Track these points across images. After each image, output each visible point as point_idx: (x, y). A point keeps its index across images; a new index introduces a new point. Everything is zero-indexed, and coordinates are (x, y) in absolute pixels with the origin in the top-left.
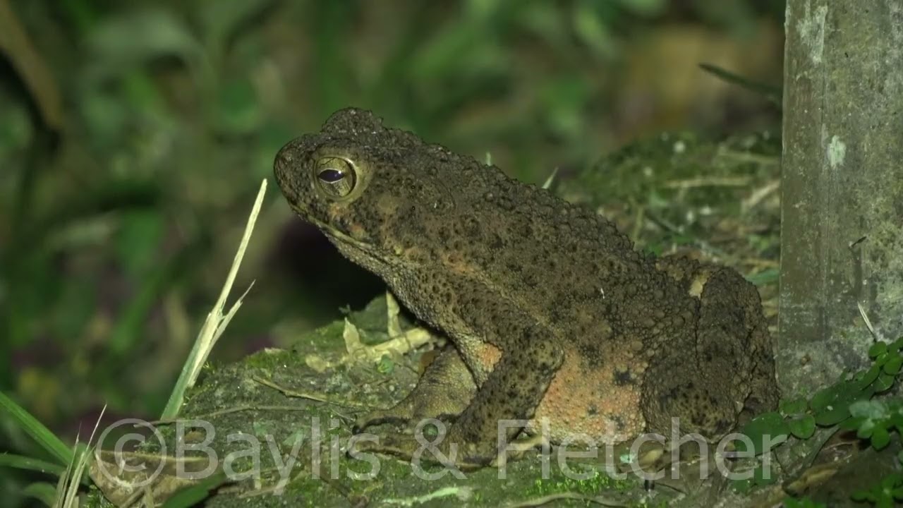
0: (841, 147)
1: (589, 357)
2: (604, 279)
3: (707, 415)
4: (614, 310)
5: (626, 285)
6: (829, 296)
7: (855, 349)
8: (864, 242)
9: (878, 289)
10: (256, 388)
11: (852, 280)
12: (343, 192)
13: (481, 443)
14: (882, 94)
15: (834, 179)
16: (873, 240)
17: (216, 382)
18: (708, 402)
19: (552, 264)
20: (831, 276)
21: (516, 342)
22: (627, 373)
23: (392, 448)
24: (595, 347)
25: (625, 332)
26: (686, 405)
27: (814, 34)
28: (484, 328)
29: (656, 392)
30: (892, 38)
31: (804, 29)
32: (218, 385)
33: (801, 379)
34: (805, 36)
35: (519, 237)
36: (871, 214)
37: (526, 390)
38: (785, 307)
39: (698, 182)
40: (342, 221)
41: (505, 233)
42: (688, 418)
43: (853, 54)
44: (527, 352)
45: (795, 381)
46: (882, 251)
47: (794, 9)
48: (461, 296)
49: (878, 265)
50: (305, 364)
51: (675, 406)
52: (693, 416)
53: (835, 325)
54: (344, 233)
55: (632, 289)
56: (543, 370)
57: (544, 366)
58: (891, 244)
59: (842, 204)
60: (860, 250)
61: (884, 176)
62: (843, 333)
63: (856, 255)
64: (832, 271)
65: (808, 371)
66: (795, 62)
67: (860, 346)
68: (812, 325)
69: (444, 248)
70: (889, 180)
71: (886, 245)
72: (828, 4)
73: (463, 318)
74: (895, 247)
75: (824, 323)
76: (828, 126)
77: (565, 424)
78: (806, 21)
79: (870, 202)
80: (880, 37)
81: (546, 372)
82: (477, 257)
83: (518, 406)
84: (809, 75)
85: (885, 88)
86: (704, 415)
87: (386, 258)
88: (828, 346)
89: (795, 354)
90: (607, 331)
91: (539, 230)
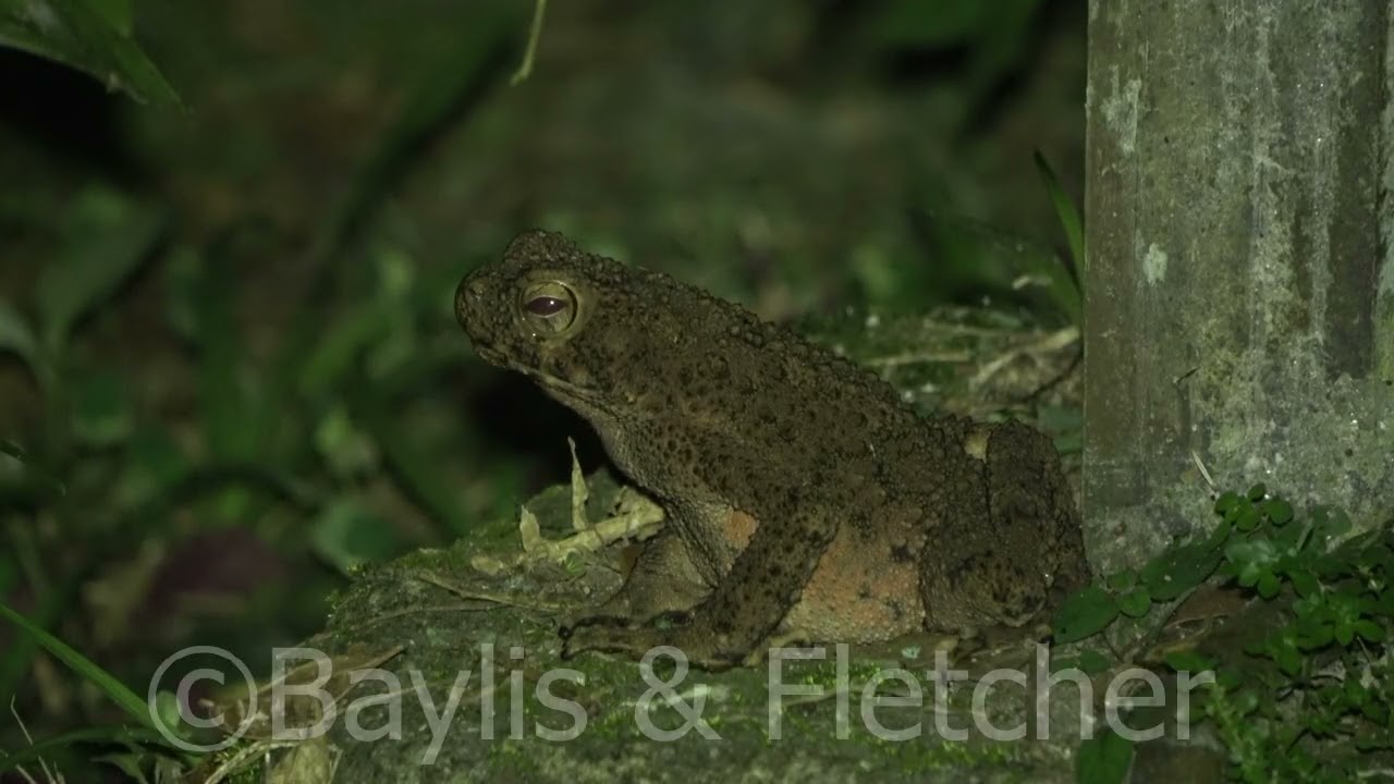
0: (1162, 258)
1: (860, 527)
2: (874, 433)
3: (1012, 588)
4: (886, 471)
5: (899, 441)
6: (1149, 448)
7: (1183, 513)
8: (1193, 376)
9: (1212, 435)
10: (422, 591)
11: (1178, 427)
12: (559, 327)
13: (734, 633)
14: (1213, 186)
15: (1152, 299)
16: (1205, 373)
17: (369, 586)
18: (1012, 573)
19: (812, 414)
20: (1150, 423)
21: (779, 506)
22: (904, 548)
23: (620, 645)
24: (867, 516)
25: (900, 498)
26: (984, 577)
27: (1124, 115)
28: (736, 491)
29: (943, 566)
30: (1224, 116)
31: (1110, 111)
32: (372, 590)
33: (1113, 556)
34: (1113, 120)
35: (771, 382)
36: (1200, 341)
37: (793, 566)
38: (1091, 464)
39: (906, 358)
40: (558, 364)
41: (755, 375)
42: (988, 593)
43: (1175, 139)
44: (794, 519)
45: (1105, 558)
46: (1216, 387)
47: (1097, 86)
48: (706, 453)
49: (1211, 405)
50: (471, 566)
51: (970, 578)
52: (994, 591)
53: (1156, 485)
54: (561, 378)
55: (907, 446)
56: (814, 542)
57: (816, 536)
58: (1228, 378)
59: (1164, 330)
60: (1187, 387)
61: (1218, 291)
62: (1169, 495)
63: (1183, 393)
64: (1152, 416)
65: (1123, 544)
66: (1100, 152)
67: (1190, 508)
68: (1127, 485)
69: (684, 395)
70: (1225, 295)
71: (1221, 379)
72: (1142, 78)
73: (706, 480)
74: (1233, 380)
75: (1143, 483)
76: (1144, 234)
77: (830, 612)
78: (1114, 100)
79: (1200, 325)
80: (1209, 115)
81: (817, 543)
82: (725, 406)
83: (781, 585)
84: (1118, 167)
85: (1217, 180)
86: (1008, 590)
87: (614, 408)
88: (1148, 512)
89: (1105, 524)
90: (880, 495)
91: (795, 372)
